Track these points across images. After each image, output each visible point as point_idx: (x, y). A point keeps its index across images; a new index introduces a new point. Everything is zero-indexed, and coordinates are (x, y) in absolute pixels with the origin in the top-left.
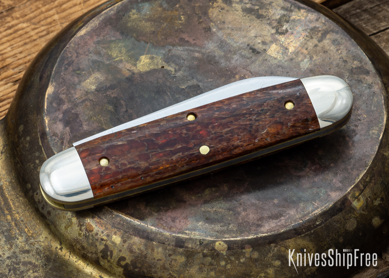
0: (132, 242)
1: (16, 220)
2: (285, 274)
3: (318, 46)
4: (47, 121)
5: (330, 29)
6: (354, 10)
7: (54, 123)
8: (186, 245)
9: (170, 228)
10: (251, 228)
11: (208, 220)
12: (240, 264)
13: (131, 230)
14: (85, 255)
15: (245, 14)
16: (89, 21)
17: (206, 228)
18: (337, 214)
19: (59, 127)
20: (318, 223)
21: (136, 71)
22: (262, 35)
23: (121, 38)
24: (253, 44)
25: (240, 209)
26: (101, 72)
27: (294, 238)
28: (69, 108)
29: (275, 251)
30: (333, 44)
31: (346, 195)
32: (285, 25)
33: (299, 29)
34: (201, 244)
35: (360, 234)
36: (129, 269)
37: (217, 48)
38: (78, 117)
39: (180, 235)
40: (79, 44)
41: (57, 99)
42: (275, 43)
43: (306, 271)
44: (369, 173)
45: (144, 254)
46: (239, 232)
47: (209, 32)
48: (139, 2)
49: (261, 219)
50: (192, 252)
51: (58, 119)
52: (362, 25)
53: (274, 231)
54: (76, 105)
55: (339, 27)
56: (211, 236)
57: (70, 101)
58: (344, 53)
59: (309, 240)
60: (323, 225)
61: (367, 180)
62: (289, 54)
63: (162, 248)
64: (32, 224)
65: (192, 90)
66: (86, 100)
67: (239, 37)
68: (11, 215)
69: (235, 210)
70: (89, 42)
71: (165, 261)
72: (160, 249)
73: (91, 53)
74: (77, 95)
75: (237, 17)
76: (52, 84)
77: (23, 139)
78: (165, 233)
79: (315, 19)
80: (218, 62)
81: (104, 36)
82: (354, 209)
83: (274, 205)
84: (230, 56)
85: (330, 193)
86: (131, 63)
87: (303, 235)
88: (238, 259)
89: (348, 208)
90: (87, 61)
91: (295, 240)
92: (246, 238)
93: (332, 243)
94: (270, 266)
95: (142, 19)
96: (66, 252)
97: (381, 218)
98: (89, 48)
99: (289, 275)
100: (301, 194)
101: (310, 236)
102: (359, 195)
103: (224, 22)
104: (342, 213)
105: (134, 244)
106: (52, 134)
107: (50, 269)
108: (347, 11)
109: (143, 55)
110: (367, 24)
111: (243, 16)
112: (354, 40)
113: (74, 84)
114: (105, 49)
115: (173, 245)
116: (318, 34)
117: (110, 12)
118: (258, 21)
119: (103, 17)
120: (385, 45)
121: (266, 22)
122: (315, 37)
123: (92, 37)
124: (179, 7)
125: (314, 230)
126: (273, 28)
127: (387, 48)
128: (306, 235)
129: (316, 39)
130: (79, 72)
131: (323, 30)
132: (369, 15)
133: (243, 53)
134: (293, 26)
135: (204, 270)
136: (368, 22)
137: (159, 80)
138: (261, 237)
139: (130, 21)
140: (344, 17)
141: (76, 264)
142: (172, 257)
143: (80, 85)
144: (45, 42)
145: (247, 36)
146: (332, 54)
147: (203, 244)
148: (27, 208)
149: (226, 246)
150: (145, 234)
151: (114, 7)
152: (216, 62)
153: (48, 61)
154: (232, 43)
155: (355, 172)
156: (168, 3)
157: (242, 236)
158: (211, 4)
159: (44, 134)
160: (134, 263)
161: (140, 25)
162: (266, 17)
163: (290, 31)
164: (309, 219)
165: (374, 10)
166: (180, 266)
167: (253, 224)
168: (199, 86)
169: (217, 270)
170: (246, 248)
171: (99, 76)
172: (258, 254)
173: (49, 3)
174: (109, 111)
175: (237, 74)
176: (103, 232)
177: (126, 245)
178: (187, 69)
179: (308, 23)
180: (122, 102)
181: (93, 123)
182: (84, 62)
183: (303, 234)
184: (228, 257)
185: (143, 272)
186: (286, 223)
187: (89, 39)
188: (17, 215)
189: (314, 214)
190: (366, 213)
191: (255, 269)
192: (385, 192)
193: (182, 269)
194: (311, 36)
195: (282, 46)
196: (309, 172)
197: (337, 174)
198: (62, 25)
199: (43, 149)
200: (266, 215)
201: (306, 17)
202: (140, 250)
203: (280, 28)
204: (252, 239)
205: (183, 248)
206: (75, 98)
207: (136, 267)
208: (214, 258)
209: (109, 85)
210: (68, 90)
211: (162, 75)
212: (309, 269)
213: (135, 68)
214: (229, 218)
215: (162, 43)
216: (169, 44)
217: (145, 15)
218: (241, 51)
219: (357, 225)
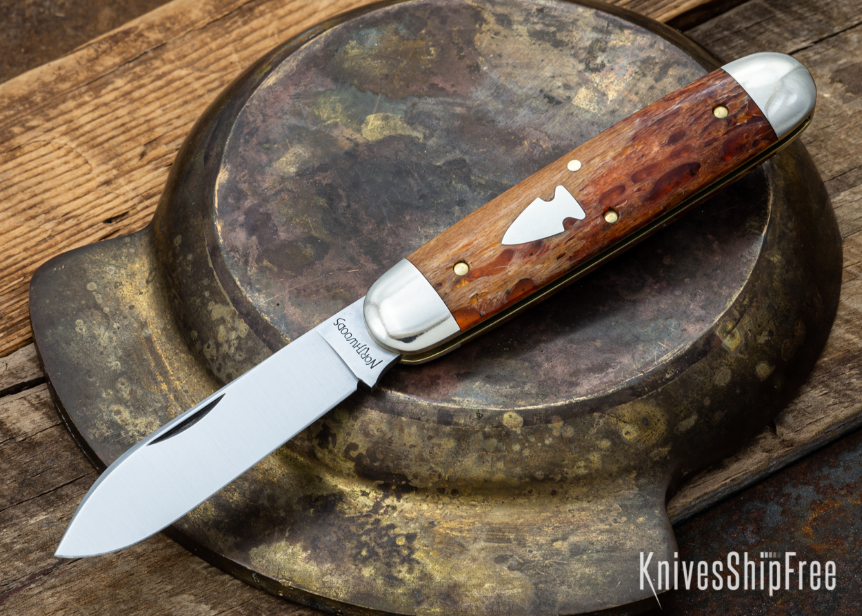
0: (367, 418)
1: (175, 391)
2: (618, 461)
3: (655, 88)
4: (219, 228)
5: (673, 60)
6: (718, 33)
7: (231, 231)
8: (455, 420)
9: (428, 394)
10: (560, 388)
11: (489, 379)
12: (544, 448)
15: (533, 41)
16: (280, 62)
17: (486, 391)
18: (698, 360)
19: (240, 236)
20: (668, 376)
21: (361, 141)
22: (563, 73)
23: (334, 87)
24: (549, 89)
25: (541, 359)
26: (304, 144)
27: (631, 402)
28: (255, 204)
29: (601, 424)
30: (680, 84)
31: (712, 328)
32: (600, 55)
33: (623, 61)
34: (479, 418)
35: (738, 391)
36: (365, 463)
37: (491, 98)
38: (270, 219)
39: (445, 405)
40: (266, 100)
41: (234, 191)
42: (584, 87)
43: (652, 455)
44: (748, 292)
45: (387, 438)
46: (540, 397)
47: (476, 72)
48: (360, 28)
49: (576, 373)
50: (466, 431)
51: (238, 223)
53: (598, 391)
54: (266, 200)
55: (688, 57)
56: (496, 404)
57: (255, 193)
59: (655, 404)
60: (677, 379)
61: (745, 303)
62: (609, 102)
63: (417, 427)
64: (202, 396)
65: (454, 167)
66: (282, 190)
67: (525, 78)
68: (168, 383)
69: (533, 361)
70: (283, 96)
71: (422, 448)
72: (414, 429)
73: (286, 114)
74: (267, 183)
75: (522, 46)
76: (224, 167)
77: (181, 258)
78: (420, 402)
79: (648, 44)
80: (493, 121)
81: (306, 86)
82: (726, 352)
83: (599, 350)
84: (513, 111)
85: (686, 327)
86: (352, 128)
87: (645, 396)
88: (543, 442)
89: (716, 350)
90: (280, 127)
91: (632, 405)
92: (553, 405)
94: (594, 449)
95: (367, 56)
97: (771, 364)
98: (282, 107)
99: (625, 462)
100: (639, 330)
101: (656, 397)
102: (733, 328)
103: (500, 56)
104: (707, 359)
105: (371, 421)
106: (229, 249)
108: (708, 33)
109: (372, 114)
111: (531, 45)
113: (260, 165)
114: (309, 107)
115: (434, 422)
116: (653, 69)
117: (314, 46)
118: (556, 51)
119: (303, 55)
121: (568, 52)
122: (649, 74)
123: (286, 88)
124: (426, 33)
125: (663, 388)
126: (580, 62)
128: (650, 396)
129: (651, 76)
130: (267, 146)
131: (662, 62)
132: (744, 39)
133: (533, 104)
134: (613, 57)
135: (487, 460)
137: (400, 153)
138: (577, 403)
139: (347, 59)
142: (434, 441)
143: (270, 166)
145: (539, 77)
147: (483, 417)
148: (194, 370)
149: (520, 419)
150: (389, 406)
151: (321, 38)
152: (490, 121)
153: (216, 129)
154: (515, 89)
155: (725, 291)
156: (408, 29)
157: (547, 402)
159: (215, 249)
160: (371, 454)
161: (364, 65)
162: (568, 45)
163: (608, 65)
164: (653, 370)
165: (753, 32)
166: (448, 455)
167: (564, 381)
168: (465, 161)
169: (508, 458)
170: (553, 421)
171: (301, 151)
172: (573, 430)
174: (321, 206)
175: (527, 139)
177: (357, 424)
178: (444, 133)
179: (637, 51)
180: (340, 191)
181: (295, 228)
182: (276, 129)
183: (645, 394)
184: (525, 437)
185: (388, 467)
186: (616, 378)
187: (281, 92)
188: (178, 383)
189: (662, 362)
190: (746, 357)
191: (569, 456)
192: (774, 321)
193: (450, 459)
194: (643, 72)
195: (596, 90)
196: (649, 293)
197: (695, 295)
199: (215, 273)
200: (583, 367)
201: (633, 42)
202: (381, 431)
203: (592, 62)
204: (562, 406)
205: (451, 425)
206: (263, 188)
207: (376, 460)
208: (501, 439)
209: (318, 165)
210: (251, 175)
211: (403, 146)
212: (656, 451)
213: (358, 135)
214: (524, 374)
215: (401, 93)
216: (414, 94)
217: (371, 49)
218: (529, 101)
219: (733, 377)
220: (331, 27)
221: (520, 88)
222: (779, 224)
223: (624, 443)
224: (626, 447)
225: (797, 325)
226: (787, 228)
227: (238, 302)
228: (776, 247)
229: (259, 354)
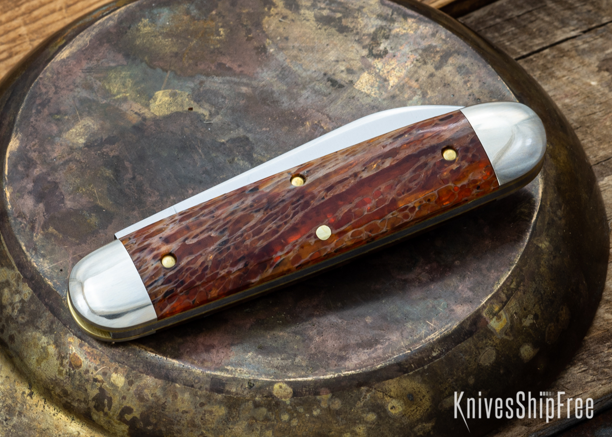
0: (142, 383)
2: (383, 434)
3: (435, 76)
4: (8, 194)
5: (453, 50)
6: (491, 20)
7: (19, 197)
8: (227, 388)
9: (202, 363)
10: (330, 361)
11: (262, 349)
12: (312, 419)
13: (141, 365)
14: (69, 405)
15: (319, 26)
16: (74, 36)
17: (258, 361)
18: (464, 340)
19: (28, 203)
20: (434, 354)
21: (148, 116)
22: (347, 58)
23: (125, 63)
24: (333, 72)
25: (312, 333)
26: (93, 116)
27: (398, 378)
28: (43, 173)
29: (368, 398)
30: (459, 73)
31: (479, 310)
32: (384, 42)
34: (251, 387)
35: (502, 372)
36: (138, 426)
37: (276, 79)
38: (58, 187)
39: (218, 373)
40: (59, 73)
41: (24, 159)
42: (367, 72)
43: (416, 429)
44: (515, 276)
45: (161, 403)
46: (310, 369)
47: (263, 54)
48: (153, 7)
49: (345, 347)
50: (238, 400)
51: (27, 191)
52: (504, 43)
53: (366, 366)
54: (54, 169)
55: (468, 46)
56: (268, 375)
57: (44, 162)
58: (476, 87)
59: (420, 381)
60: (443, 357)
61: (512, 286)
62: (389, 88)
63: (190, 394)
65: (237, 144)
66: (70, 160)
67: (310, 61)
69: (305, 334)
70: (75, 70)
71: (195, 414)
72: (187, 396)
73: (77, 86)
74: (56, 152)
76: (16, 136)
78: (194, 370)
79: (431, 33)
80: (277, 102)
81: (98, 61)
82: (492, 333)
83: (366, 325)
84: (297, 92)
85: (454, 307)
86: (140, 103)
87: (411, 373)
88: (311, 412)
89: (482, 331)
90: (71, 99)
91: (399, 381)
92: (322, 377)
93: (456, 385)
94: (360, 422)
95: (158, 34)
96: (39, 399)
97: (535, 345)
98: (75, 80)
100: (408, 308)
101: (422, 374)
102: (500, 310)
103: (287, 39)
104: (473, 339)
105: (146, 386)
106: (16, 215)
107: (14, 426)
108: (481, 20)
109: (160, 90)
110: (512, 42)
111: (317, 29)
112: (492, 67)
113: (51, 136)
114: (100, 81)
115: (206, 389)
116: (434, 57)
117: (108, 23)
118: (341, 37)
119: (96, 30)
120: (540, 74)
121: (353, 38)
122: (430, 62)
123: (79, 61)
124: (216, 14)
125: (429, 366)
126: (364, 47)
127: (543, 80)
128: (416, 373)
129: (432, 64)
130: (58, 117)
131: (443, 51)
132: (515, 26)
133: (317, 87)
134: (396, 44)
135: (256, 429)
136: (514, 39)
137: (185, 129)
138: (345, 377)
139: (139, 37)
140: (476, 30)
141: (55, 418)
142: (206, 408)
143: (60, 137)
144: (6, 69)
145: (323, 61)
146: (457, 89)
147: (254, 387)
149: (290, 390)
150: (163, 372)
151: (114, 15)
152: (274, 101)
153: (9, 99)
154: (299, 72)
155: (493, 274)
156: (199, 9)
157: (316, 375)
158: (266, 9)
159: (3, 215)
160: (145, 418)
161: (155, 42)
162: (353, 30)
163: (390, 52)
164: (421, 348)
165: (524, 20)
166: (218, 422)
167: (333, 355)
168: (247, 139)
169: (277, 427)
170: (321, 393)
171: (90, 124)
172: (340, 402)
173: (12, 9)
174: (107, 177)
175: (308, 120)
176: (96, 369)
177: (133, 389)
178: (230, 111)
179: (419, 40)
180: (127, 164)
181: (81, 197)
182: (67, 101)
183: (411, 371)
184: (294, 407)
185: (160, 431)
186: (384, 354)
187: (74, 65)
189: (429, 340)
190: (511, 339)
191: (335, 427)
192: (540, 305)
193: (221, 426)
194: (424, 60)
195: (378, 75)
196: (420, 273)
197: (464, 277)
198: (32, 43)
200: (353, 342)
201: (416, 30)
202: (155, 396)
203: (375, 48)
204: (331, 379)
205: (223, 393)
206: (53, 157)
207: (149, 424)
208: (271, 409)
209: (106, 137)
210: (41, 145)
211: (189, 122)
212: (420, 426)
213: (146, 110)
214: (296, 347)
215: (189, 71)
216: (201, 73)
217: (163, 28)
218: (313, 84)
219: (497, 357)
220: (125, 4)
221: (305, 70)
222: (549, 211)
223: (389, 417)
224: (391, 421)
225: (562, 310)
226: (557, 216)
227: (23, 266)
228: (544, 234)
229: (41, 317)
